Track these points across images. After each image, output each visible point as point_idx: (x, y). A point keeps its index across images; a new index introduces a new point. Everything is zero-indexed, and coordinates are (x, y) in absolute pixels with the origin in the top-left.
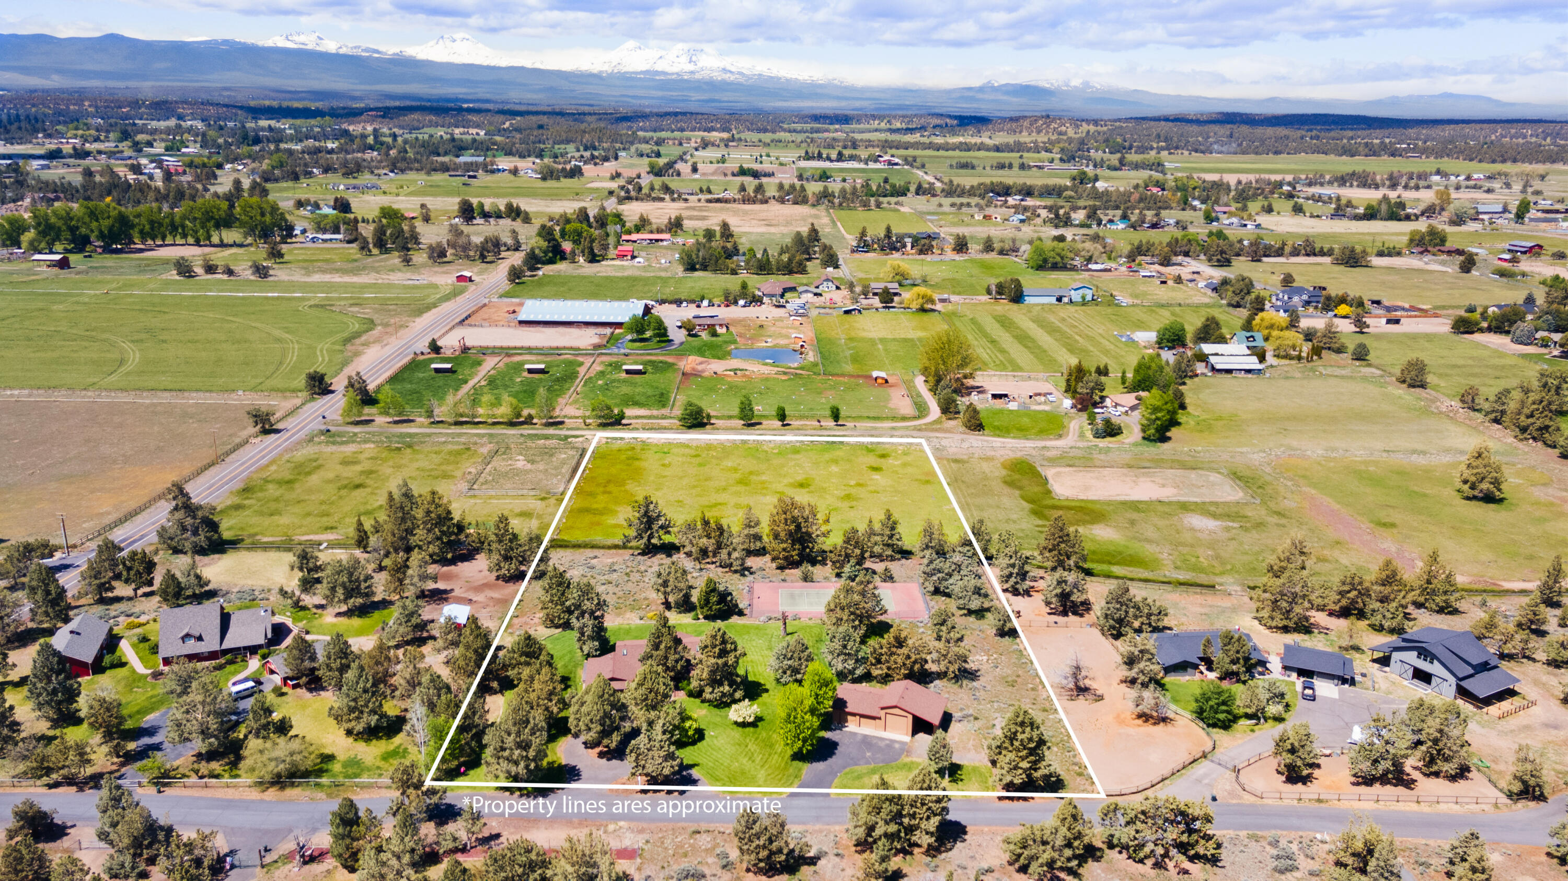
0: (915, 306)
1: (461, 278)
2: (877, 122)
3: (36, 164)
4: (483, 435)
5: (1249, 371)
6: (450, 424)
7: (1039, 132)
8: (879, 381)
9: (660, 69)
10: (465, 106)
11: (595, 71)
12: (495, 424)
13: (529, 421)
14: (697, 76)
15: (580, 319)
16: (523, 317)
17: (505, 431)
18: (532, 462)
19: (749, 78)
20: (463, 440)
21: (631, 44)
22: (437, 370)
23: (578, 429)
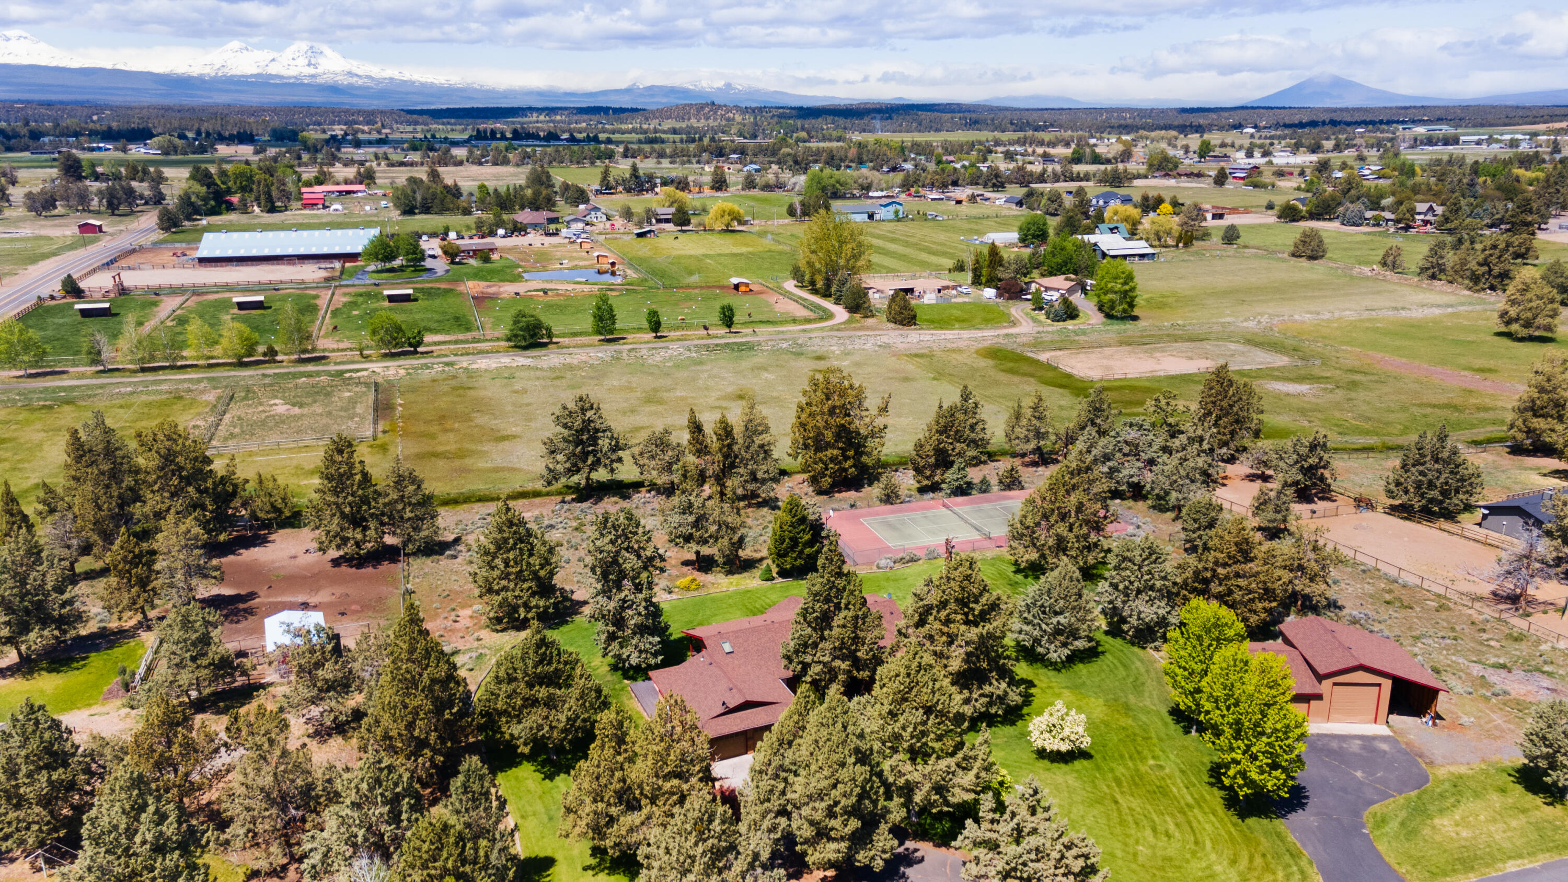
0: (719, 226)
1: (85, 228)
2: (535, 115)
4: (199, 381)
5: (1142, 256)
6: (134, 372)
7: (707, 119)
8: (742, 289)
9: (274, 72)
12: (211, 366)
14: (319, 80)
16: (201, 256)
17: (233, 373)
18: (301, 406)
20: (165, 387)
22: (85, 311)
23: (353, 362)
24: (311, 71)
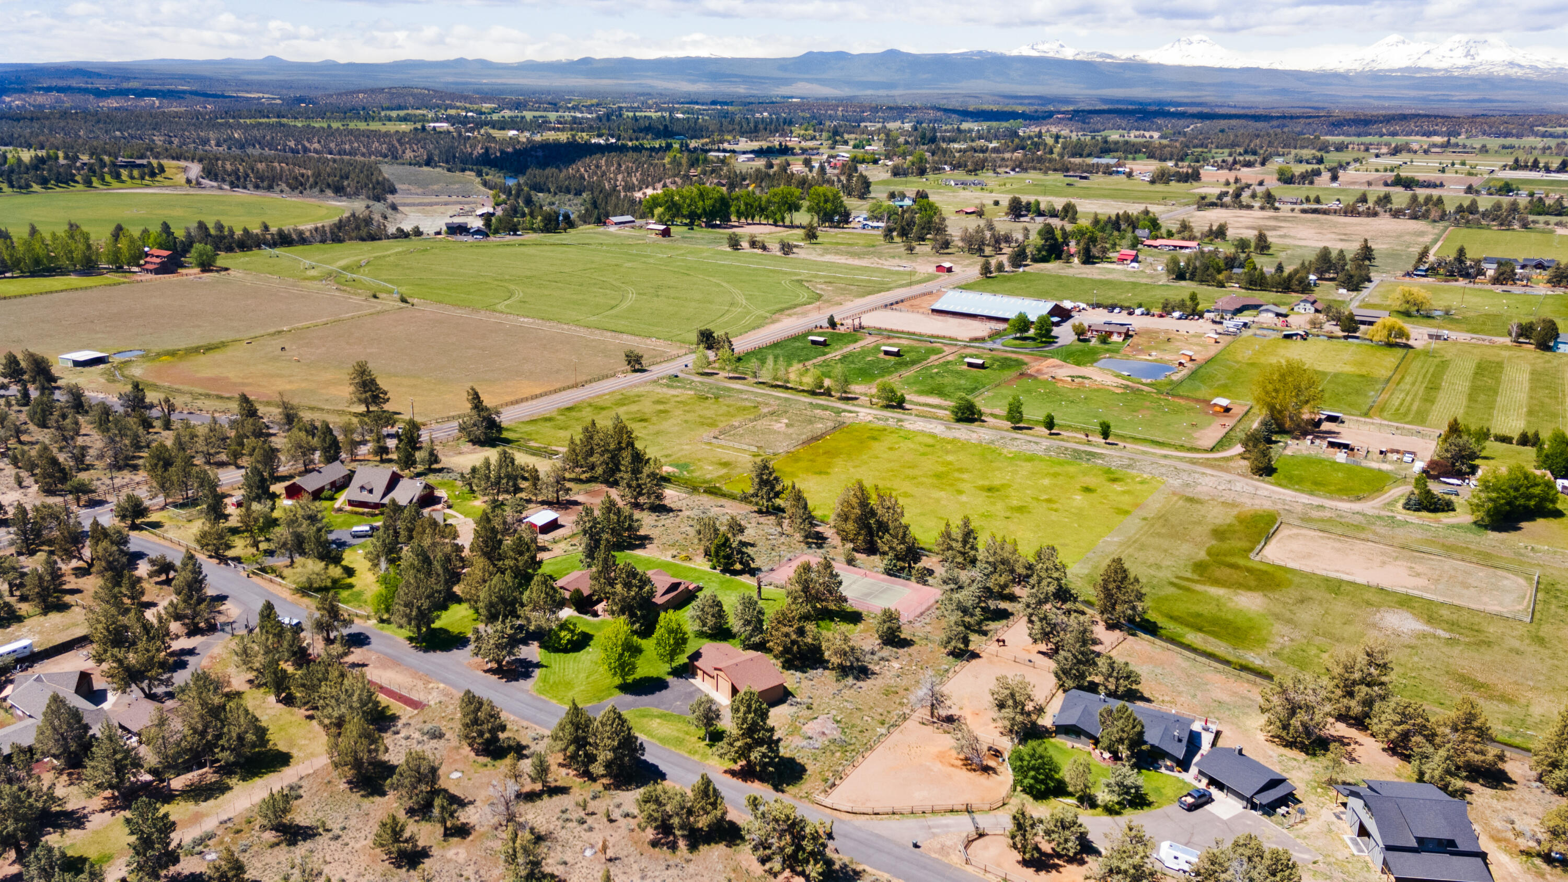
0: (1378, 338)
1: (940, 268)
3: (742, 158)
6: (769, 386)
8: (1217, 408)
9: (1423, 66)
10: (1172, 110)
11: (1342, 70)
12: (801, 391)
13: (828, 393)
14: (1472, 72)
15: (986, 313)
16: (937, 306)
17: (802, 398)
18: (789, 426)
19: (1544, 72)
21: (1394, 37)
22: (814, 342)
23: (860, 406)
24: (1466, 62)
